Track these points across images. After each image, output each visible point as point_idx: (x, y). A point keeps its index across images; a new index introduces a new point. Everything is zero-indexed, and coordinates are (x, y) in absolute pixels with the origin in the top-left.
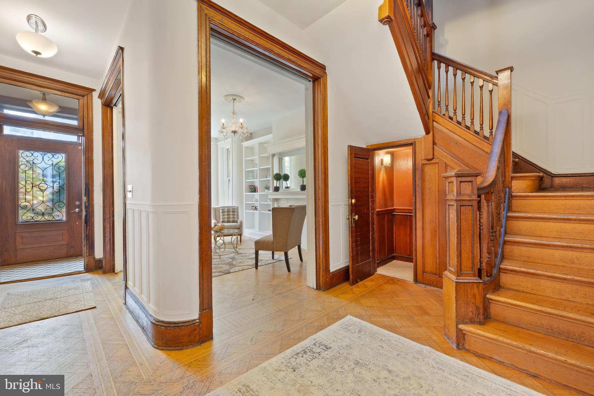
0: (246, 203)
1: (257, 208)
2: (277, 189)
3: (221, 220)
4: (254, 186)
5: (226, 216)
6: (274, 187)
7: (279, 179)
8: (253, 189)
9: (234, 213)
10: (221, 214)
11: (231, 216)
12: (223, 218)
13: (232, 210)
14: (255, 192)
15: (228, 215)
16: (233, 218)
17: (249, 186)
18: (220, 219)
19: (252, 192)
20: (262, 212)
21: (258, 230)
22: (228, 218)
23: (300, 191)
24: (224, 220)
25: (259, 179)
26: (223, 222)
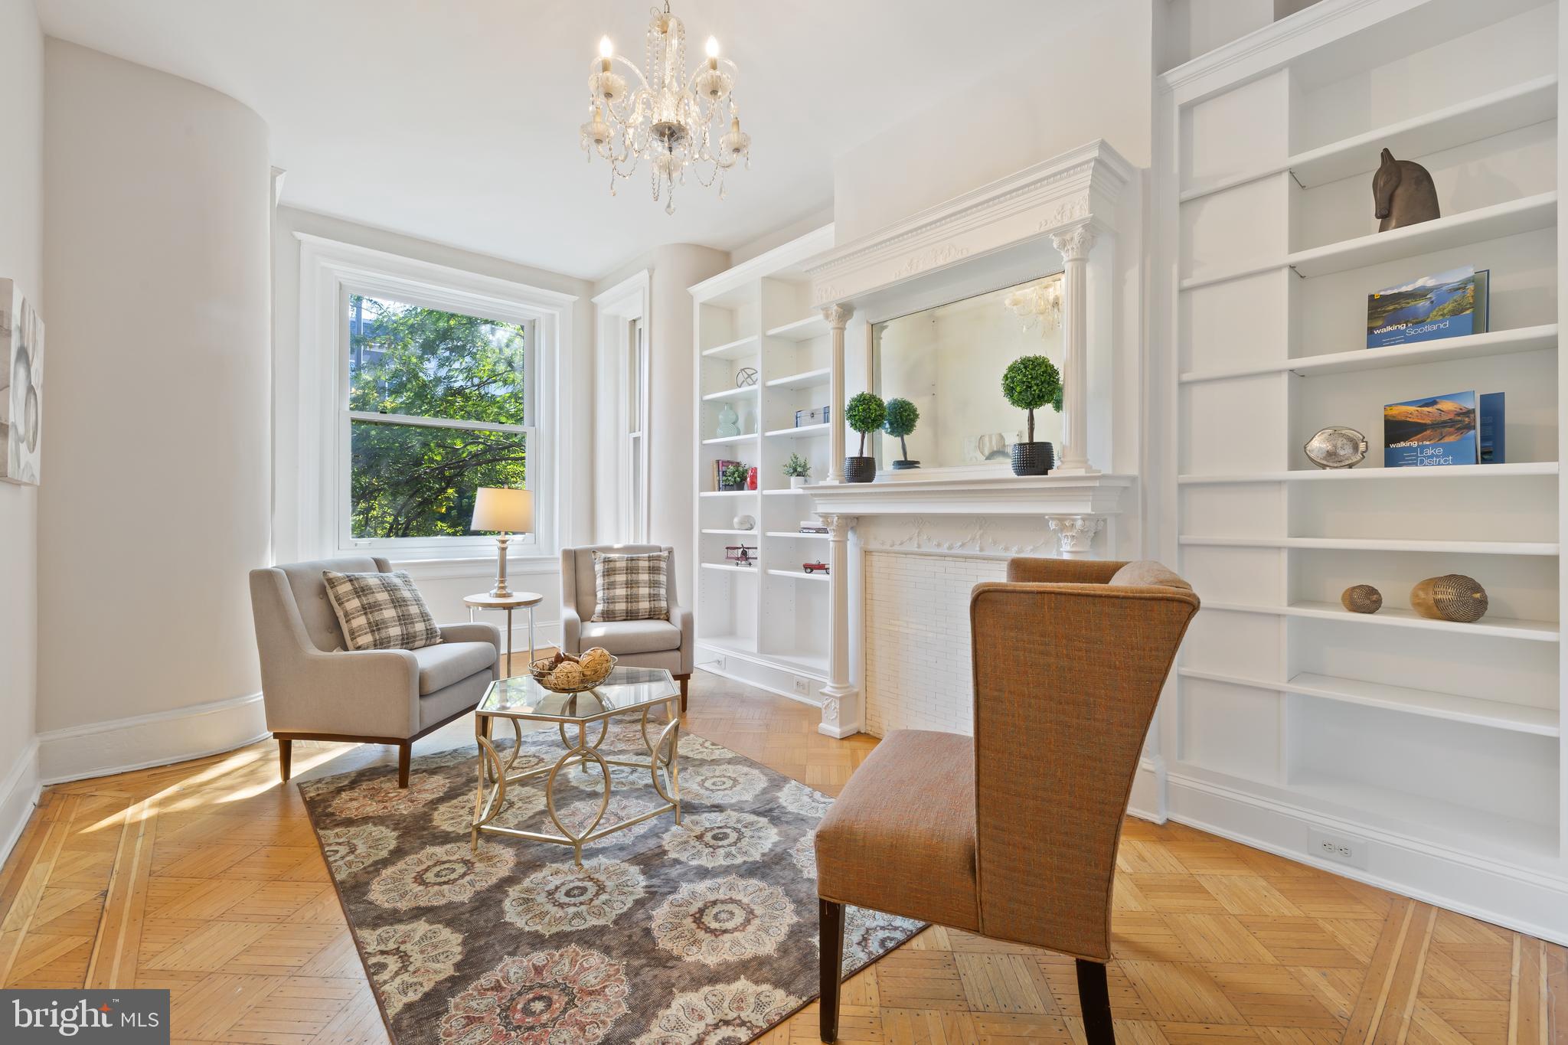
0: (704, 531)
1: (750, 553)
2: (862, 470)
3: (599, 608)
4: (738, 464)
5: (621, 592)
6: (847, 463)
7: (874, 421)
8: (736, 477)
9: (656, 577)
10: (599, 581)
11: (644, 591)
12: (609, 600)
13: (647, 564)
14: (740, 486)
15: (630, 584)
16: (653, 597)
17: (715, 466)
18: (596, 604)
19: (728, 487)
20: (772, 572)
21: (756, 651)
22: (631, 599)
23: (1013, 475)
24: (611, 607)
25: (765, 429)
26: (608, 616)
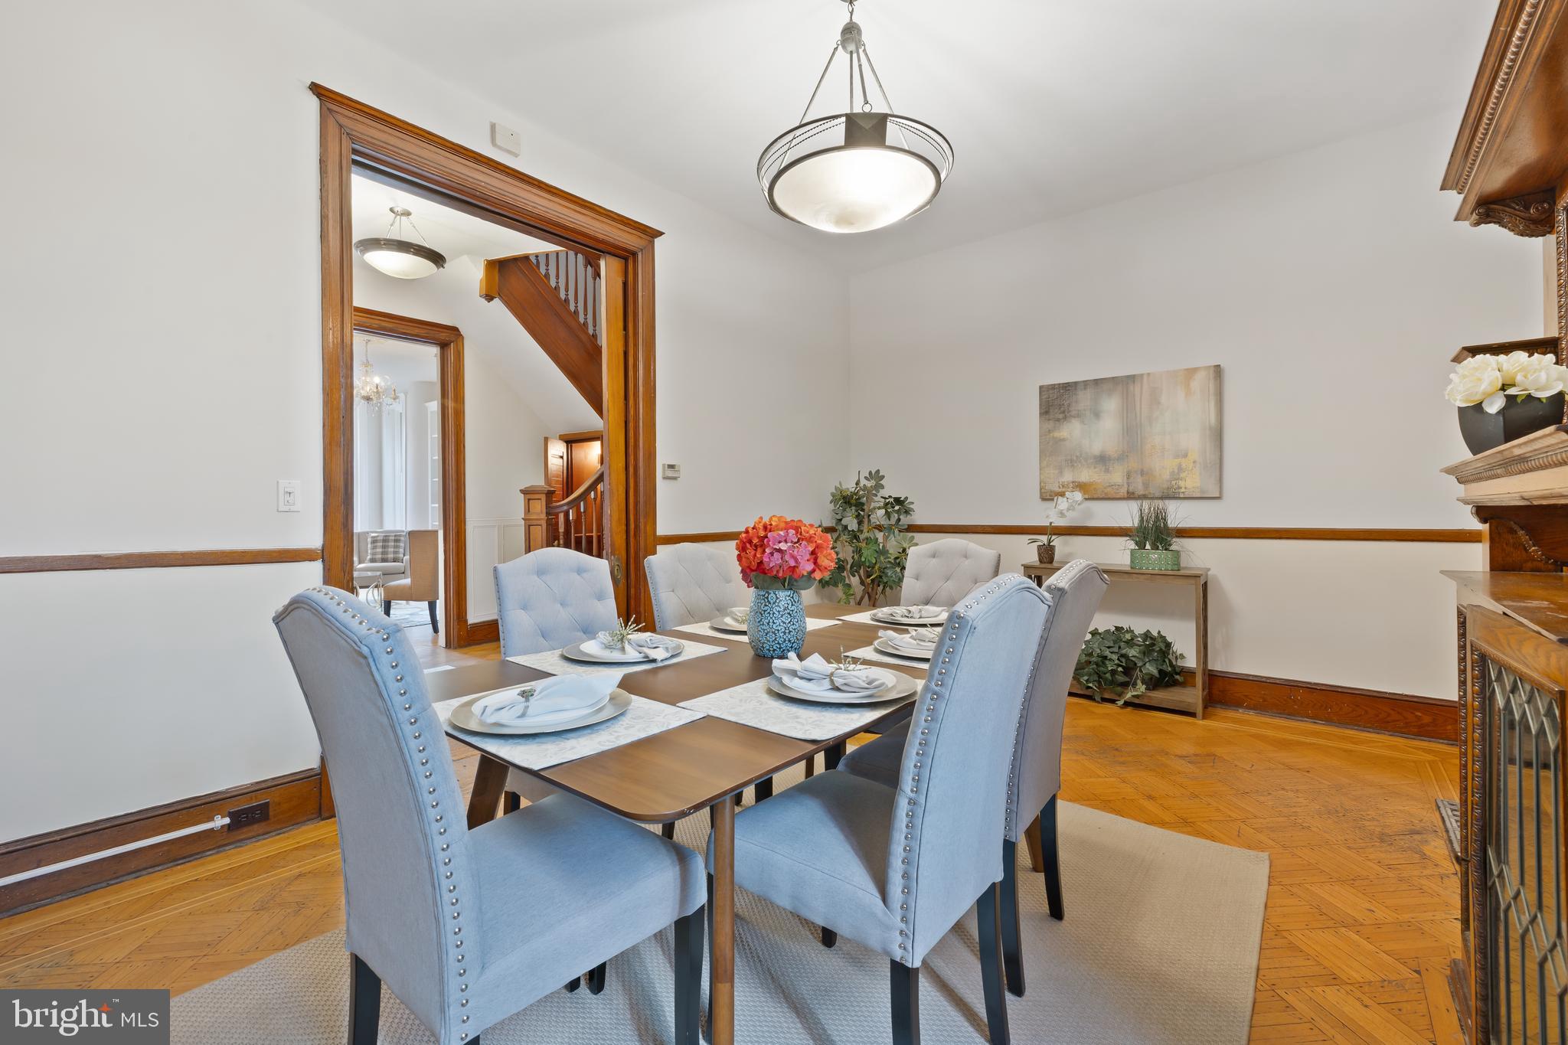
3: (369, 557)
9: (398, 544)
10: (369, 546)
11: (391, 550)
12: (373, 554)
13: (393, 538)
15: (384, 547)
16: (396, 553)
18: (367, 556)
22: (383, 553)
24: (374, 557)
26: (373, 560)
